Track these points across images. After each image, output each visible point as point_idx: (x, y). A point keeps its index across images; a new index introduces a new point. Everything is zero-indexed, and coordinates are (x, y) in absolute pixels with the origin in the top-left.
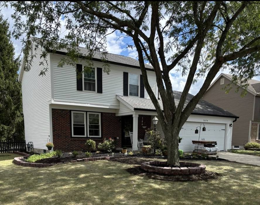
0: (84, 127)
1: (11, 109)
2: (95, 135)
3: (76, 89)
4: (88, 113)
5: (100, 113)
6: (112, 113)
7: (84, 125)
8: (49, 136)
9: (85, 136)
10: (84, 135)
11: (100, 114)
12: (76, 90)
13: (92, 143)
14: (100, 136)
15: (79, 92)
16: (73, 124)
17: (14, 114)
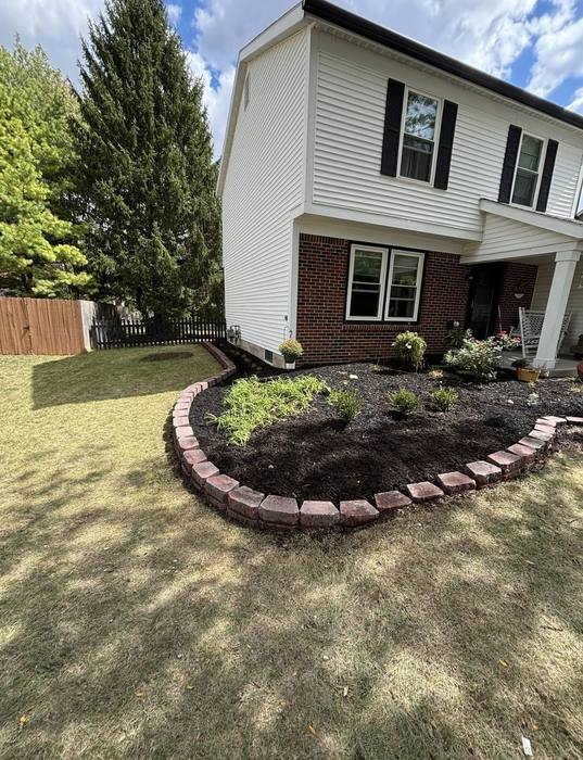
0: (378, 294)
1: (201, 256)
2: (399, 316)
3: (379, 168)
4: (394, 252)
5: (423, 254)
6: (452, 256)
7: (378, 288)
8: (286, 318)
9: (379, 318)
10: (376, 315)
11: (421, 257)
12: (378, 174)
13: (414, 344)
14: (415, 319)
15: (386, 180)
16: (353, 285)
17: (206, 265)
